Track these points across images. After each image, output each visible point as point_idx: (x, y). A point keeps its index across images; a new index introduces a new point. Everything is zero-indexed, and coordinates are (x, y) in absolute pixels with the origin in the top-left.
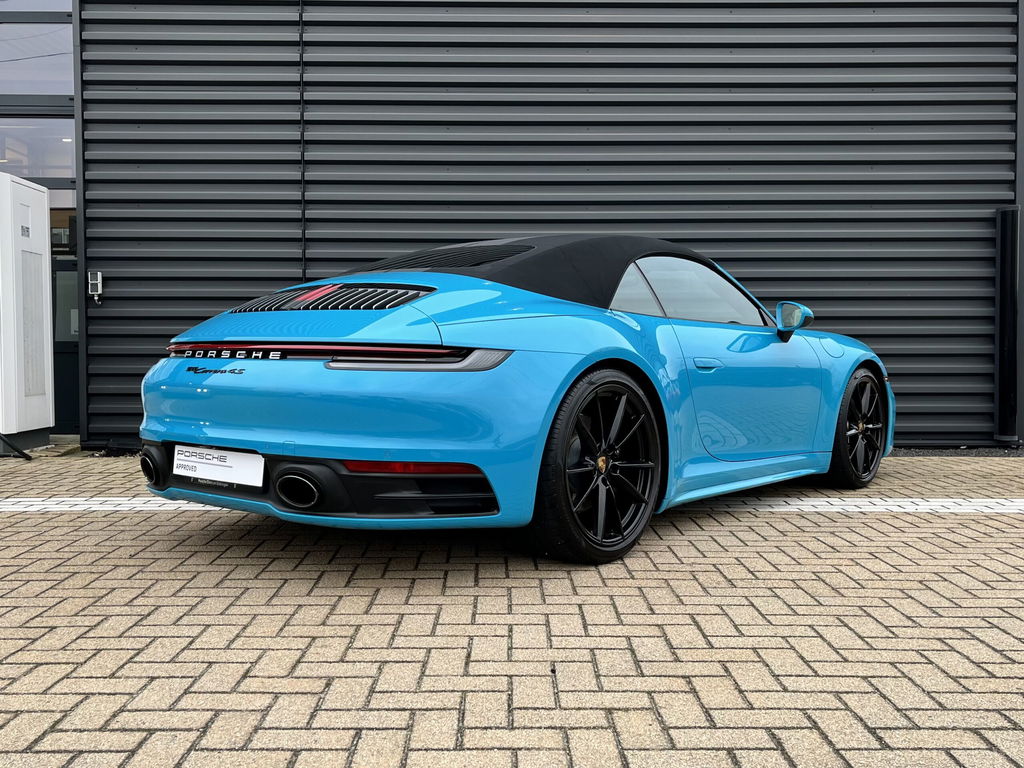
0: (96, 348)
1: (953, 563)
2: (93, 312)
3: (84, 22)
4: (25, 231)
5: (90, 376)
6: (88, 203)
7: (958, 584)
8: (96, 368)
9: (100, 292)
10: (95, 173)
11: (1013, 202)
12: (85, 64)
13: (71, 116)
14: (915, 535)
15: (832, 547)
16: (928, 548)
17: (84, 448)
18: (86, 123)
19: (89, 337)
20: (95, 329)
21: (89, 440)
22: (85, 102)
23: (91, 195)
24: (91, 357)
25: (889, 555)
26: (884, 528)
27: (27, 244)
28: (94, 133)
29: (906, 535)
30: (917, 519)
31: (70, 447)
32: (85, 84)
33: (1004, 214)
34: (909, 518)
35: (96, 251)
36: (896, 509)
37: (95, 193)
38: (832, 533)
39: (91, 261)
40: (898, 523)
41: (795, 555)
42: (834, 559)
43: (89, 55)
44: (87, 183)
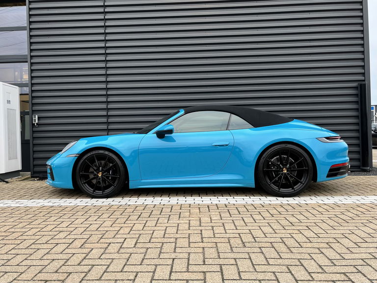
0: (36, 142)
1: (342, 232)
2: (35, 129)
3: (31, 29)
4: (9, 102)
5: (34, 152)
6: (33, 91)
7: (344, 244)
8: (36, 149)
9: (37, 122)
10: (35, 81)
11: (364, 81)
12: (31, 43)
13: (27, 62)
14: (327, 216)
15: (291, 223)
16: (332, 223)
17: (32, 177)
18: (32, 64)
19: (34, 138)
20: (36, 135)
21: (34, 174)
22: (32, 57)
23: (34, 88)
24: (34, 145)
25: (315, 227)
26: (315, 212)
27: (9, 106)
28: (35, 67)
29: (323, 216)
30: (329, 207)
31: (27, 177)
32: (31, 50)
33: (361, 85)
34: (325, 207)
35: (36, 108)
36: (321, 202)
37: (35, 88)
38: (292, 215)
39: (34, 112)
40: (320, 210)
41: (275, 228)
42: (291, 230)
43: (33, 40)
44: (32, 84)
